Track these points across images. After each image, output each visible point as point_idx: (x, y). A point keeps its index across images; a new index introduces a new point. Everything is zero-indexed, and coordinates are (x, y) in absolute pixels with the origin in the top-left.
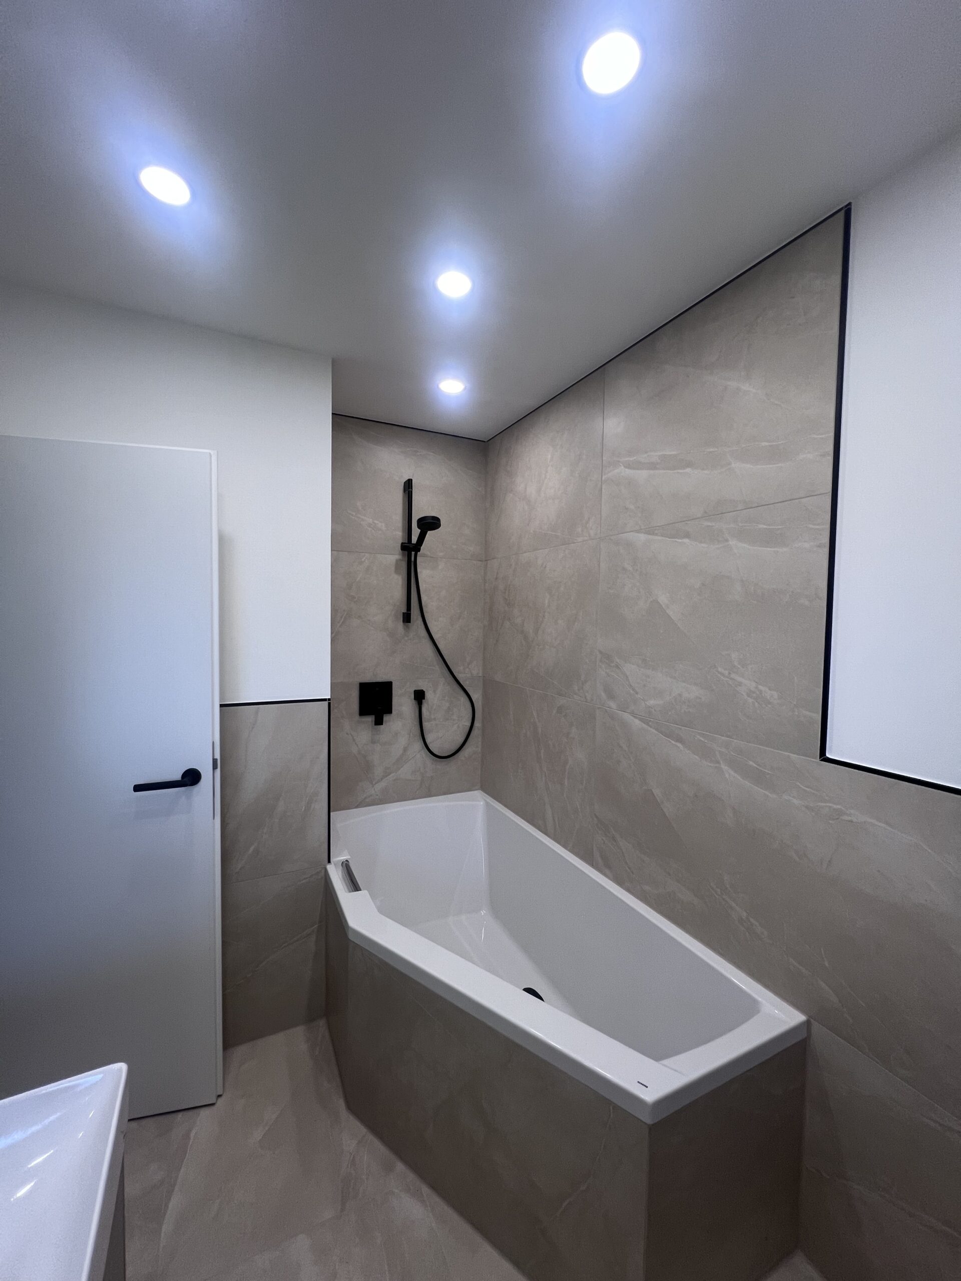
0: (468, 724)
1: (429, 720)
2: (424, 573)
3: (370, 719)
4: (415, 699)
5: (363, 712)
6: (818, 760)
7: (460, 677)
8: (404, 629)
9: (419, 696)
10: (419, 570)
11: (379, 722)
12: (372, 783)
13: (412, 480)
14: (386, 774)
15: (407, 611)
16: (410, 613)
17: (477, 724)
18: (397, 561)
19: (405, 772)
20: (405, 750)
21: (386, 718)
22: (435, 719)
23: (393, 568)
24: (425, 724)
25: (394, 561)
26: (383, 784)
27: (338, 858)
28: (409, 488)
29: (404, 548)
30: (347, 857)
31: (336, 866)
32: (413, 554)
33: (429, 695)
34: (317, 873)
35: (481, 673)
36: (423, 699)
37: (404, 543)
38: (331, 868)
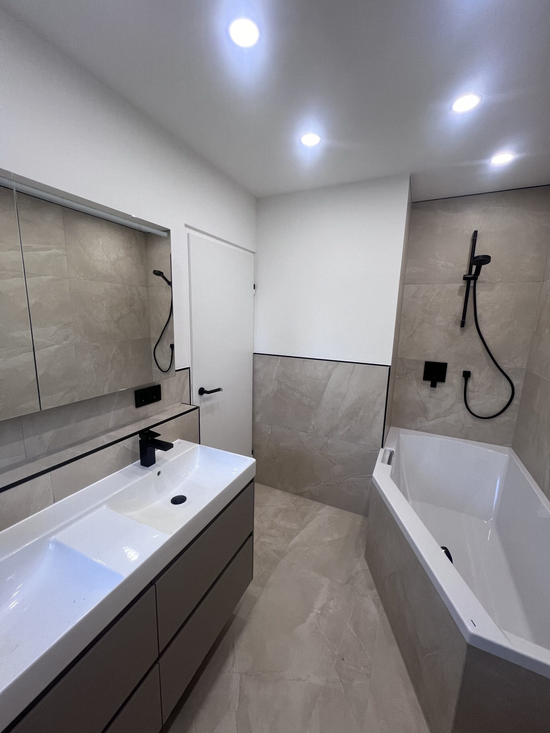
0: (507, 400)
1: (473, 391)
2: (482, 295)
3: (429, 383)
4: (463, 376)
5: (426, 378)
7: (504, 367)
8: (461, 331)
9: (467, 375)
10: (477, 292)
11: (434, 385)
12: (427, 419)
13: (477, 231)
14: (438, 416)
15: (462, 319)
16: (464, 321)
17: (515, 402)
18: (461, 287)
19: (451, 419)
20: (452, 406)
21: (439, 384)
22: (478, 392)
23: (457, 292)
24: (469, 393)
25: (458, 288)
26: (433, 422)
27: (389, 448)
28: (474, 237)
29: (465, 278)
30: (394, 450)
31: (385, 451)
32: (472, 282)
33: (475, 375)
34: (376, 450)
35: (525, 367)
36: (470, 377)
37: (466, 275)
38: (382, 451)
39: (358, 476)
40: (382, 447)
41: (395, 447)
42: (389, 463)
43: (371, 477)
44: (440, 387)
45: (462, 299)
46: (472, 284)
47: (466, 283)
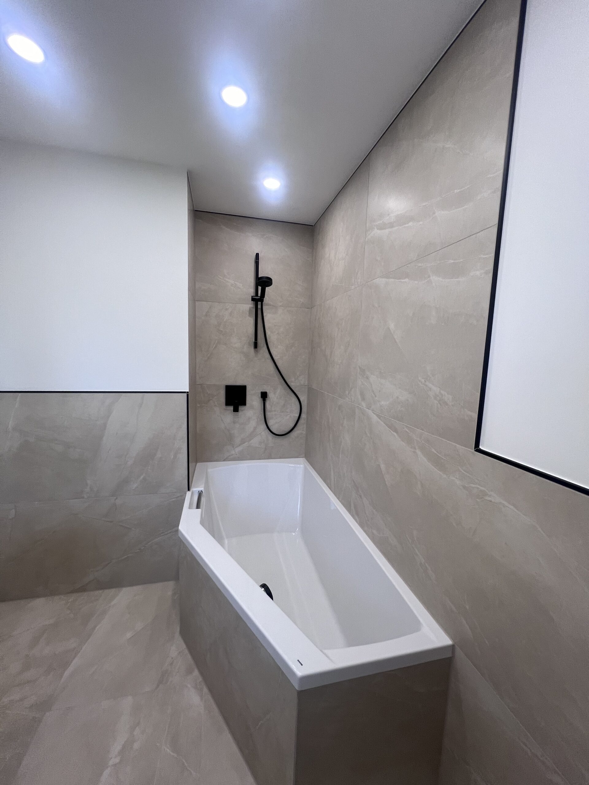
0: (297, 415)
1: (271, 411)
2: (269, 317)
3: (231, 408)
4: (261, 397)
5: (228, 403)
6: (473, 450)
7: (292, 385)
8: (255, 353)
9: (264, 396)
10: (265, 314)
11: (236, 410)
12: (233, 447)
13: (258, 254)
14: (243, 442)
15: (255, 340)
16: (257, 342)
17: (303, 416)
19: (255, 442)
20: (255, 428)
21: (241, 408)
22: (275, 411)
23: (248, 313)
24: (268, 414)
25: (249, 308)
26: (240, 448)
27: (196, 489)
28: (257, 260)
29: (253, 299)
30: (202, 489)
31: (192, 493)
32: (259, 303)
33: (271, 395)
34: (181, 496)
35: (306, 383)
36: (267, 397)
37: (253, 296)
38: (189, 494)
39: (163, 534)
40: (189, 490)
41: (203, 485)
42: (198, 507)
43: (177, 531)
44: (242, 410)
45: (252, 321)
46: (259, 307)
47: (254, 304)
